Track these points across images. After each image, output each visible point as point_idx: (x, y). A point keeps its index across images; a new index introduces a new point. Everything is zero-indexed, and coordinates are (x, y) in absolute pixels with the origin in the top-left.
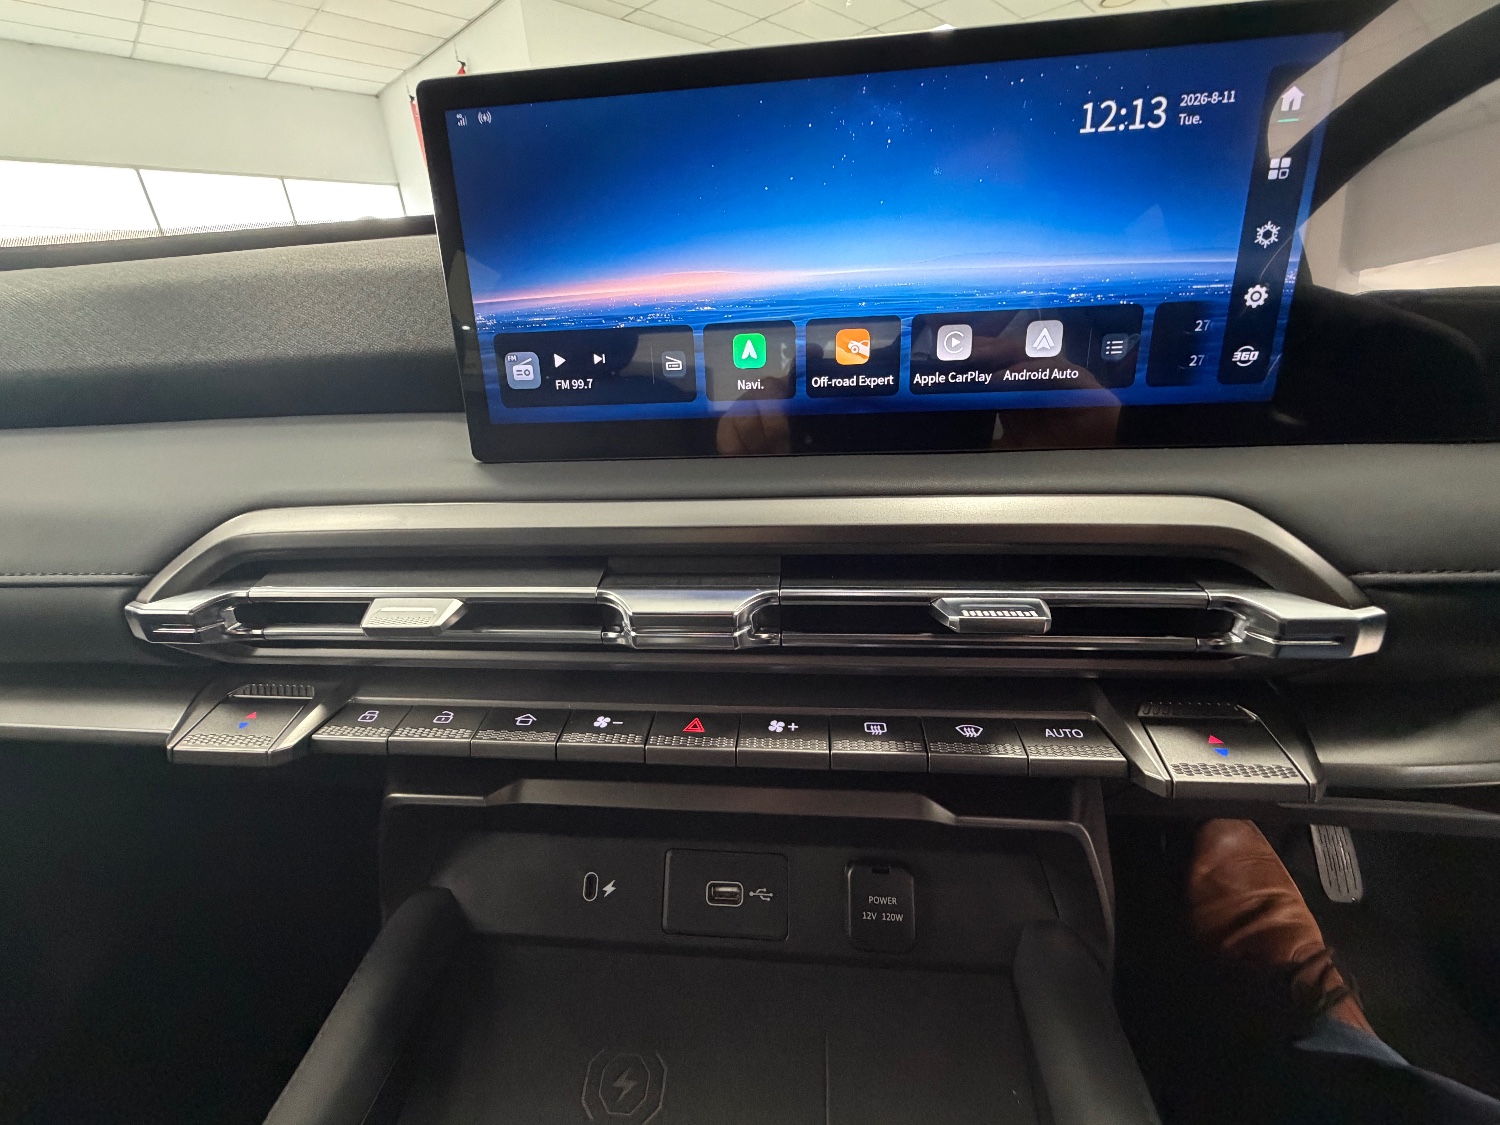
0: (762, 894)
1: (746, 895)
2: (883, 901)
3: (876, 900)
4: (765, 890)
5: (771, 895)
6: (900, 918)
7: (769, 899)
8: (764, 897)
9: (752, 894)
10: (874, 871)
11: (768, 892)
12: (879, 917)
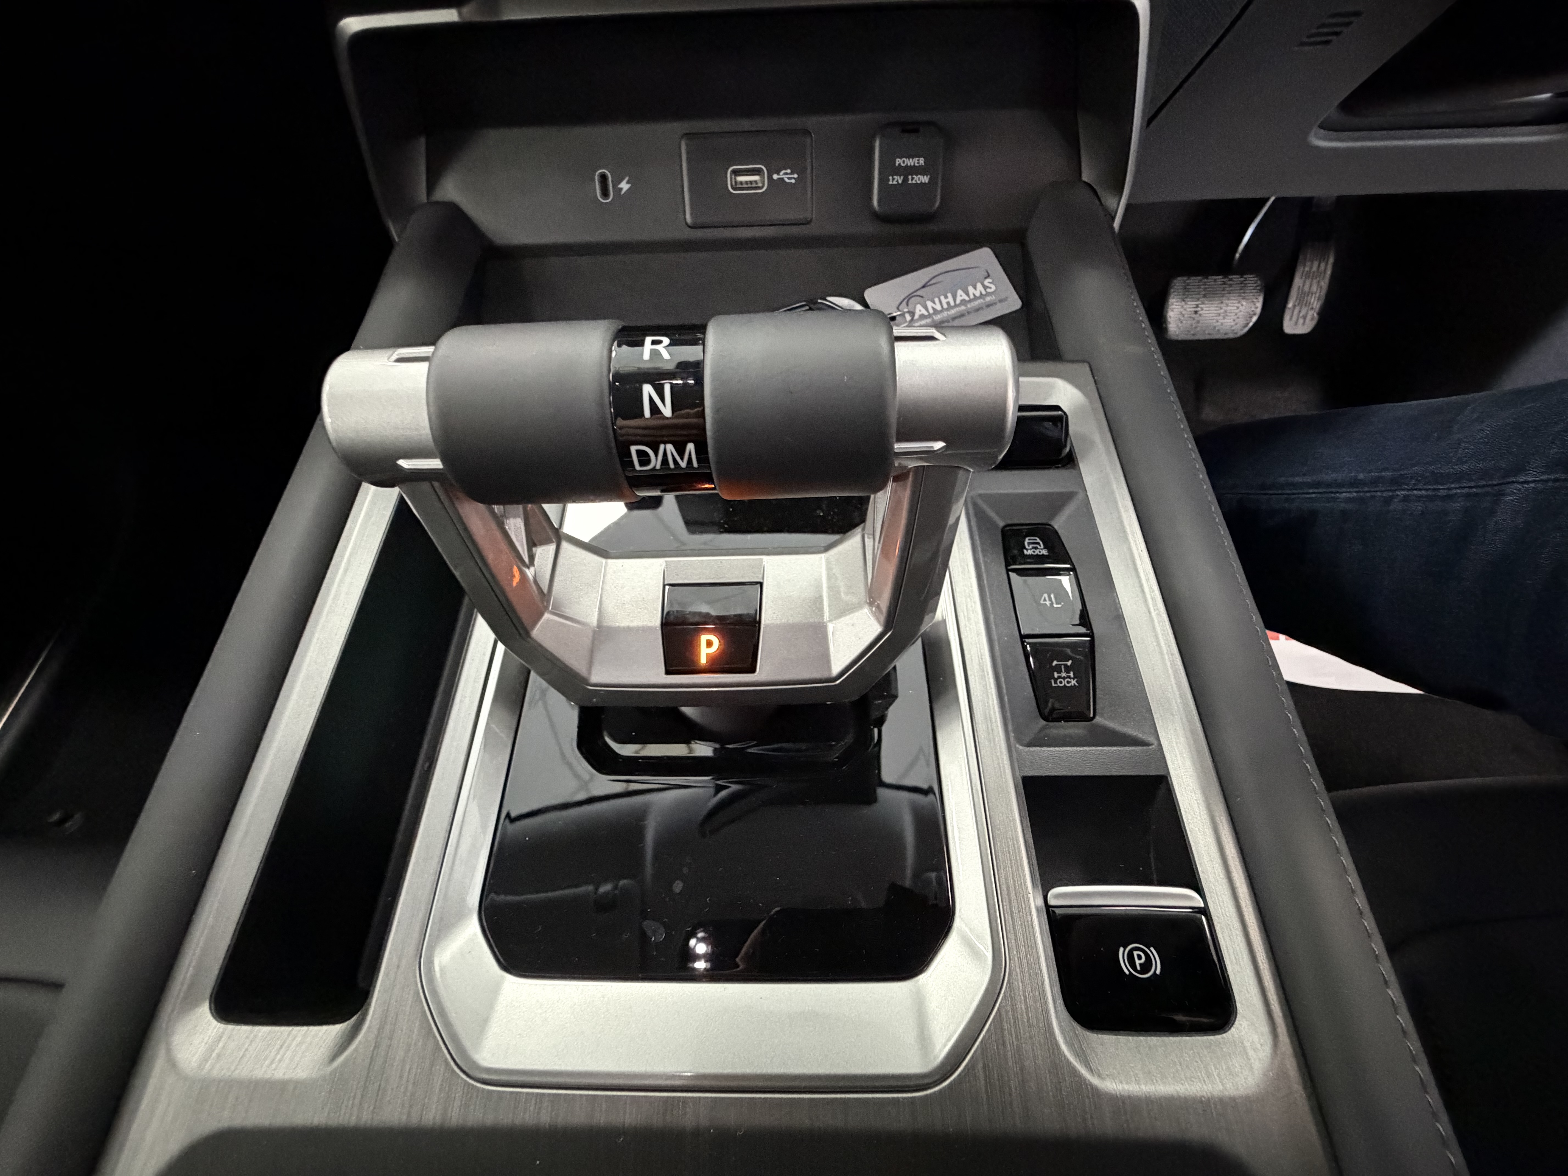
0: (787, 176)
1: (770, 177)
2: (910, 162)
3: (904, 162)
4: (789, 171)
5: (796, 176)
6: (925, 179)
7: (793, 181)
8: (789, 178)
9: (775, 177)
10: (904, 131)
11: (792, 173)
12: (905, 180)
